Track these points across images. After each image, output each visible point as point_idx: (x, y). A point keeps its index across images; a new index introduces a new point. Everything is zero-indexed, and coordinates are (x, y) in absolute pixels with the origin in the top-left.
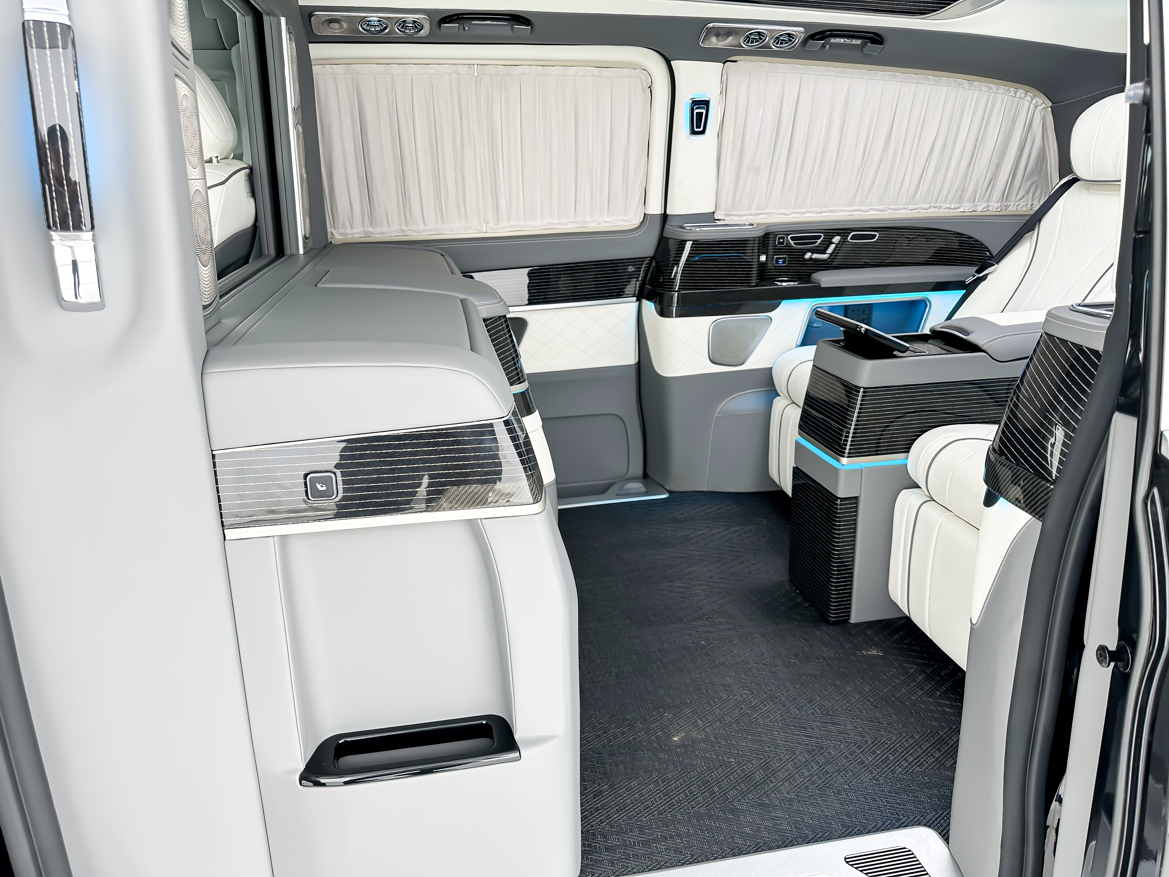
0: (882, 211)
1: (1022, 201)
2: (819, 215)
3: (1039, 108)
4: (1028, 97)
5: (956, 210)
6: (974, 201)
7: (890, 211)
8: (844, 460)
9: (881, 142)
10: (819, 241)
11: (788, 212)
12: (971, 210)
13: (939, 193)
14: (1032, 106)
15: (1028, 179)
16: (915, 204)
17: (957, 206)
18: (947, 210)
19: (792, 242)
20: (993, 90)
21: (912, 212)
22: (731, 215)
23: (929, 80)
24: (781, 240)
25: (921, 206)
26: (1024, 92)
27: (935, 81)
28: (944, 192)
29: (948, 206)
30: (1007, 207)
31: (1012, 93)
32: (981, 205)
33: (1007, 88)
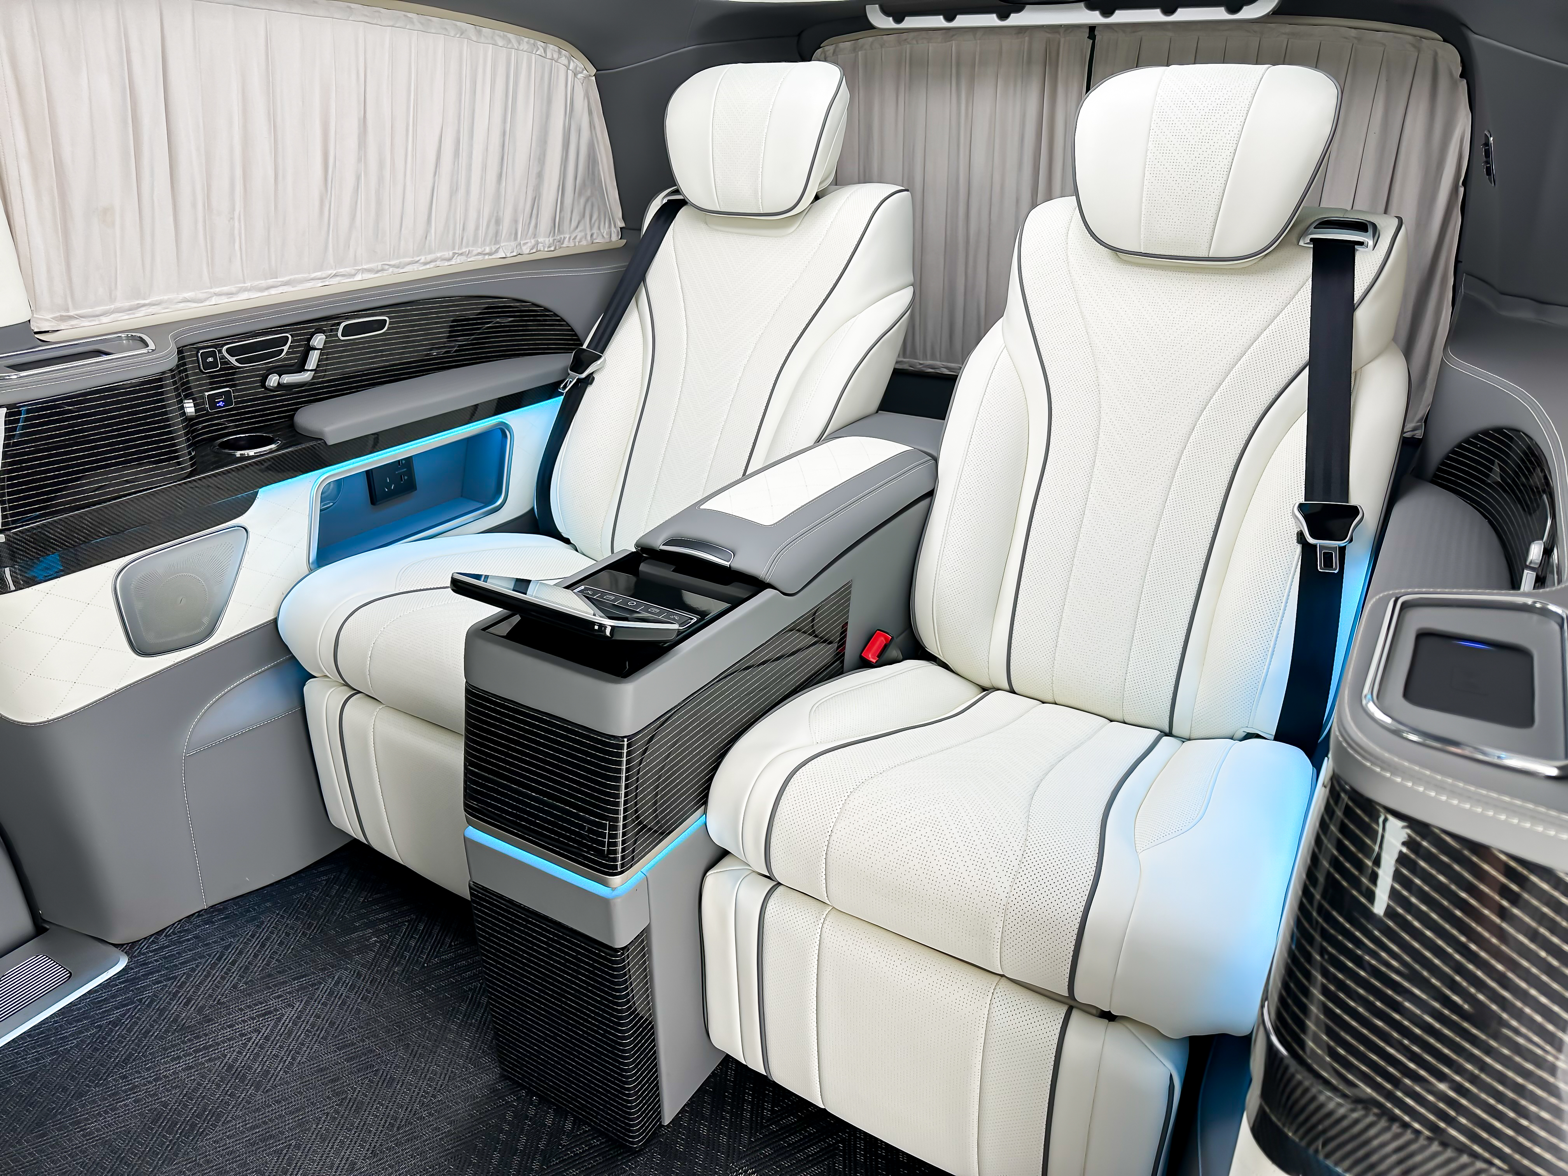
0: (378, 272)
1: (579, 229)
2: (266, 293)
3: (580, 76)
4: (564, 58)
5: (493, 257)
6: (516, 238)
7: (391, 270)
8: (616, 880)
9: (352, 142)
10: (286, 348)
11: (200, 295)
12: (515, 254)
13: (463, 229)
14: (570, 72)
15: (580, 195)
16: (430, 253)
17: (494, 250)
18: (480, 257)
19: (233, 360)
20: (513, 45)
21: (428, 266)
22: (71, 318)
23: (411, 21)
24: (210, 359)
25: (439, 255)
26: (556, 49)
27: (422, 24)
28: (471, 226)
29: (480, 250)
30: (561, 241)
31: (541, 51)
32: (527, 243)
33: (532, 41)
